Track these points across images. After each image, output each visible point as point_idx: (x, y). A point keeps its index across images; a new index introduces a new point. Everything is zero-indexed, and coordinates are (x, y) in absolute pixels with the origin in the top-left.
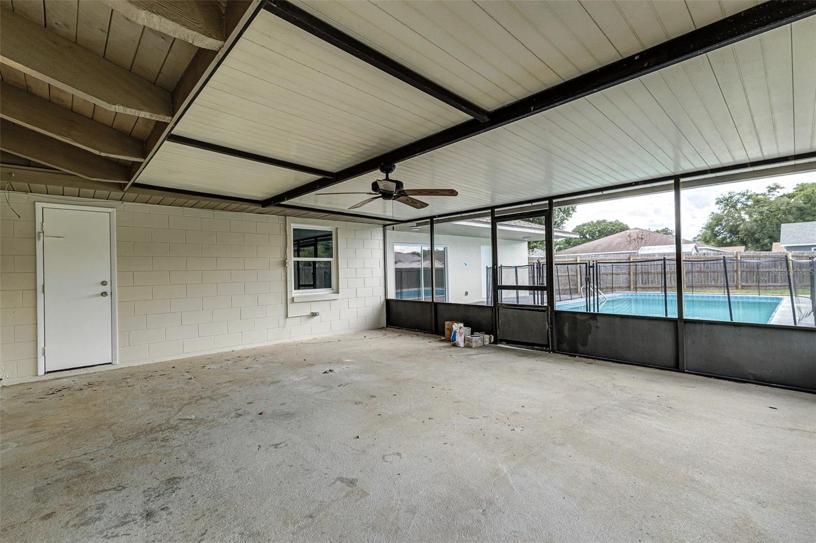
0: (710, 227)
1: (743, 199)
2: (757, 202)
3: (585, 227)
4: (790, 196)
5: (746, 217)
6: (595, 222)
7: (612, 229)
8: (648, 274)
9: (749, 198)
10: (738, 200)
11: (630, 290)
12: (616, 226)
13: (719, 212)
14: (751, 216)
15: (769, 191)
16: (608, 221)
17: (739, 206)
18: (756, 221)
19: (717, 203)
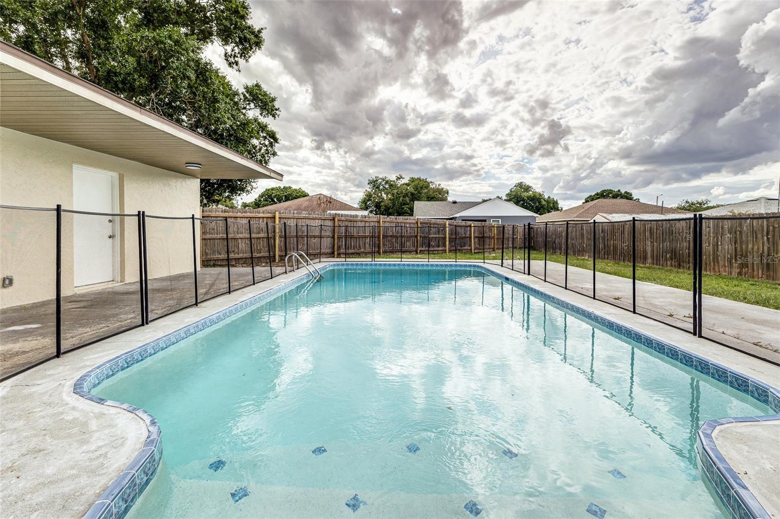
0: (364, 201)
1: (383, 183)
2: (391, 185)
3: (274, 192)
4: (408, 185)
5: (384, 196)
6: (282, 187)
7: (296, 195)
8: (351, 238)
9: (387, 182)
10: (381, 183)
11: (334, 257)
12: (300, 193)
13: (369, 190)
14: (387, 196)
15: (397, 180)
16: (293, 188)
17: (381, 187)
18: (390, 199)
19: (369, 184)
